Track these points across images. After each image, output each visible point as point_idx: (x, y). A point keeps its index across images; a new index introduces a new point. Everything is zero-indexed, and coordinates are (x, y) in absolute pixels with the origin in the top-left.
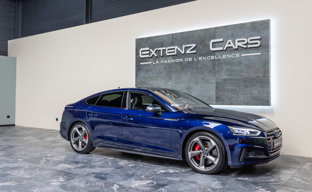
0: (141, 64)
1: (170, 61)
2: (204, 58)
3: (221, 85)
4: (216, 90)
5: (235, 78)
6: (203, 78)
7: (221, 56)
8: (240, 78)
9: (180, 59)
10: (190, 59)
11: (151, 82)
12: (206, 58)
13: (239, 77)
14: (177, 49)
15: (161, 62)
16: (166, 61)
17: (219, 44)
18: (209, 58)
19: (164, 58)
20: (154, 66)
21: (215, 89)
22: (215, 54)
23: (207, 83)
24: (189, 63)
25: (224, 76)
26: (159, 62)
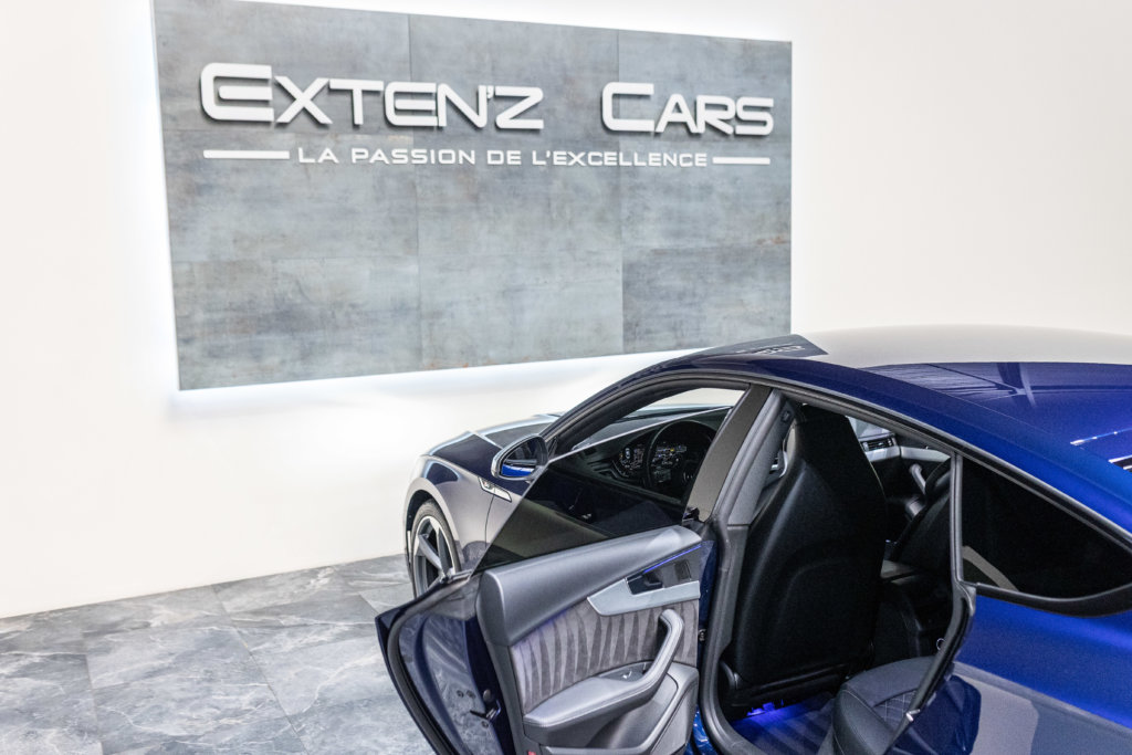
0: (208, 154)
1: (409, 155)
2: (577, 158)
3: (643, 276)
4: (624, 293)
5: (691, 246)
6: (570, 247)
7: (644, 156)
8: (709, 245)
9: (462, 153)
10: (509, 158)
11: (287, 266)
12: (585, 159)
13: (703, 243)
14: (448, 101)
15: (354, 158)
16: (379, 156)
17: (635, 103)
18: (595, 158)
19: (367, 137)
20: (309, 177)
21: (620, 289)
22: (618, 143)
23: (589, 265)
24: (507, 172)
25: (653, 237)
26: (336, 155)
